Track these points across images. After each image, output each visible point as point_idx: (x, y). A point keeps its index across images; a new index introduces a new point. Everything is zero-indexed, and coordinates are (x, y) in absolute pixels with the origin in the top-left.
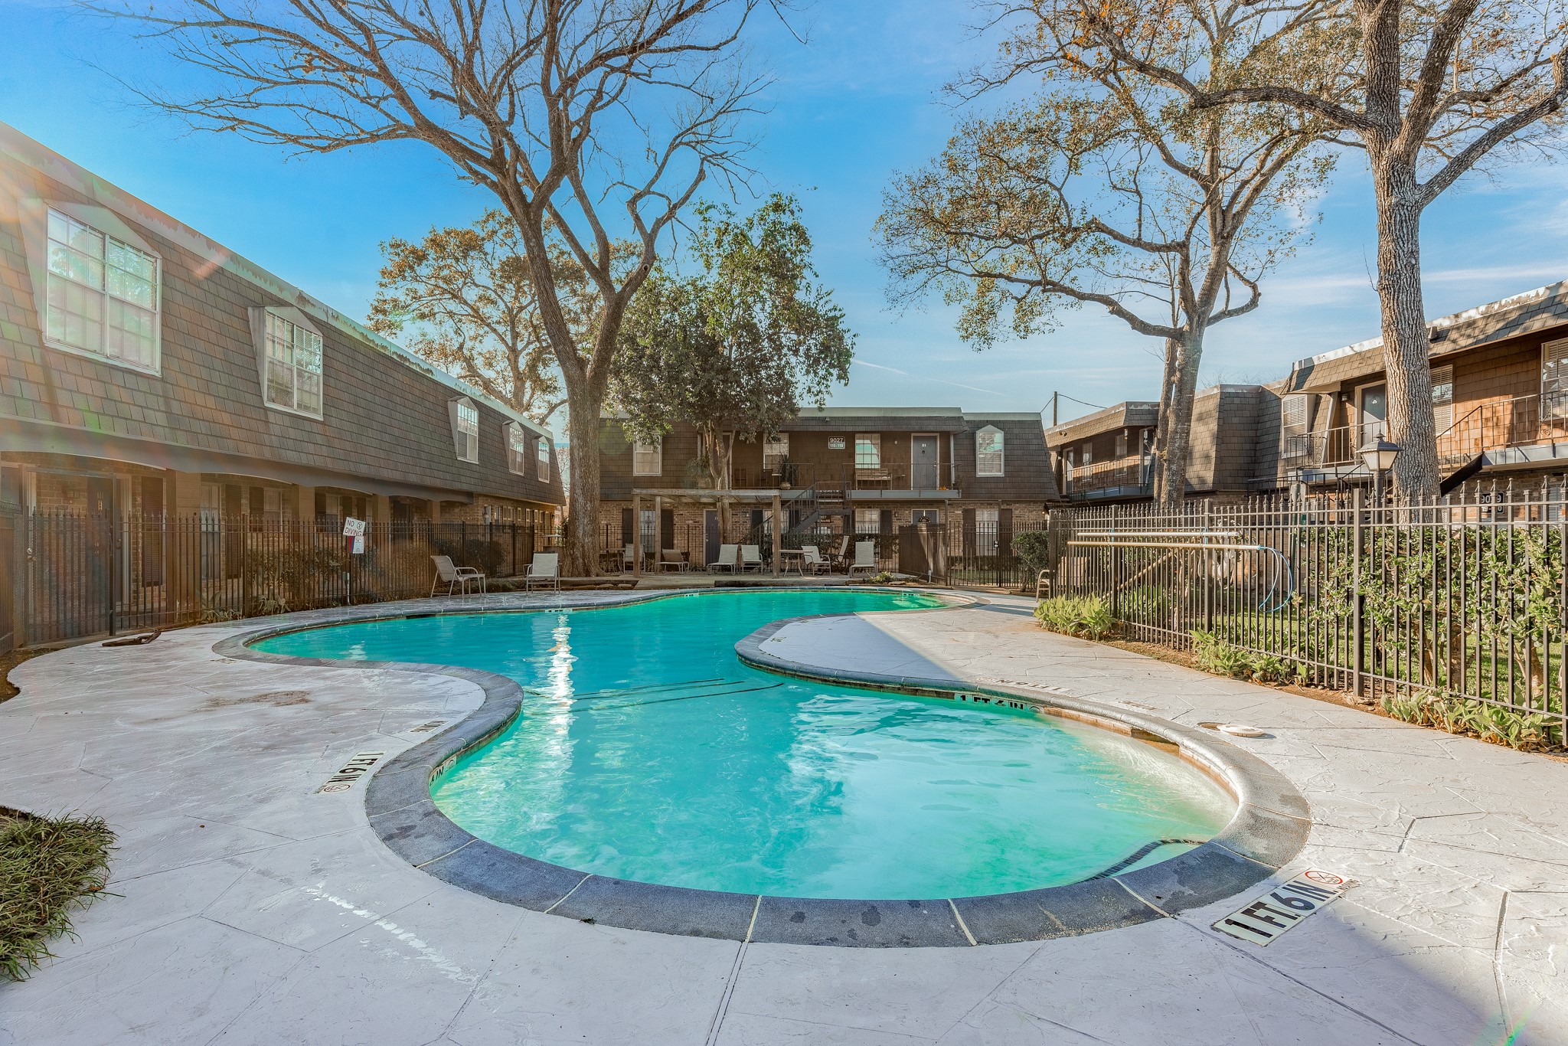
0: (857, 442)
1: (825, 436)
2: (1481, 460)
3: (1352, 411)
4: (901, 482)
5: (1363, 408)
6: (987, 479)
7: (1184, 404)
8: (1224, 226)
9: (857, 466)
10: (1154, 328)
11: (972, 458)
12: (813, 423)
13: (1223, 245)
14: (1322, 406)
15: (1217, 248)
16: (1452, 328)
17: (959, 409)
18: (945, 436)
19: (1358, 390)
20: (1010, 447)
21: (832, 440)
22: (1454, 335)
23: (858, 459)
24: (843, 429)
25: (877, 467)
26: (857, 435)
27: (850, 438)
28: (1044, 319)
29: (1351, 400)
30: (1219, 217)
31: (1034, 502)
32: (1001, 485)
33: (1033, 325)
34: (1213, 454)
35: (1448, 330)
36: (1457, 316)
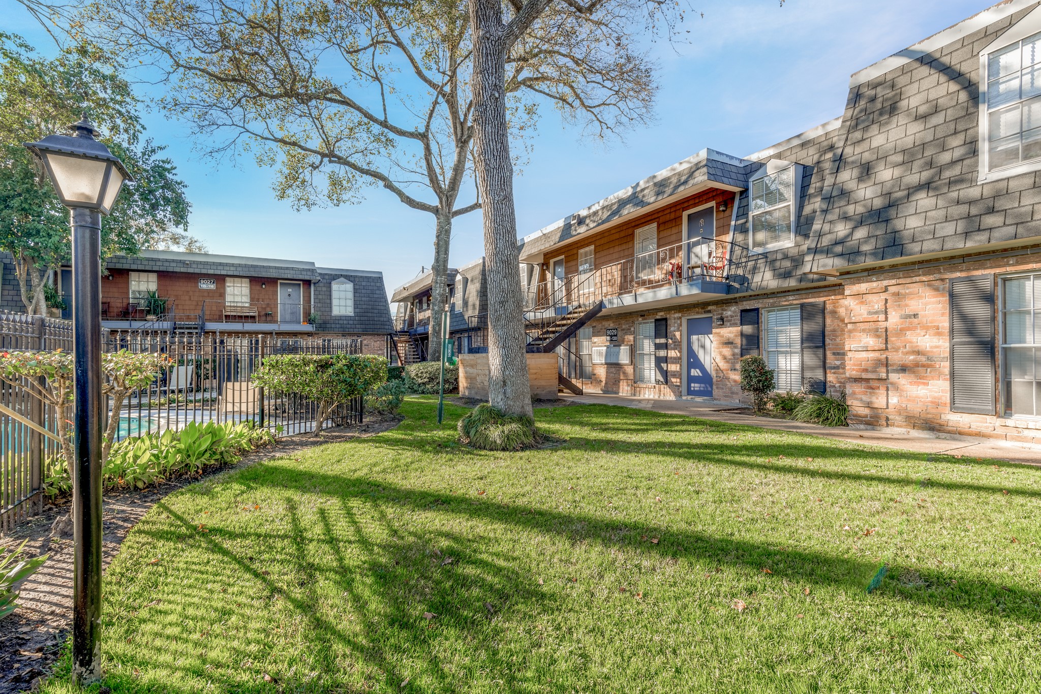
0: (228, 284)
1: (194, 278)
2: (601, 305)
3: (549, 276)
4: (268, 317)
5: (554, 274)
6: (341, 318)
7: (441, 263)
8: (462, 134)
9: (227, 304)
10: (418, 203)
11: (328, 301)
12: (174, 264)
13: (462, 148)
14: (534, 273)
15: (458, 150)
16: (589, 216)
17: (313, 264)
18: (308, 283)
19: (552, 261)
20: (357, 295)
21: (202, 281)
22: (588, 221)
23: (228, 298)
24: (211, 272)
25: (247, 305)
26: (228, 279)
27: (220, 279)
28: (351, 193)
29: (548, 268)
30: (458, 125)
31: (378, 335)
32: (351, 322)
33: (345, 197)
34: (477, 303)
35: (586, 217)
36: (589, 208)
